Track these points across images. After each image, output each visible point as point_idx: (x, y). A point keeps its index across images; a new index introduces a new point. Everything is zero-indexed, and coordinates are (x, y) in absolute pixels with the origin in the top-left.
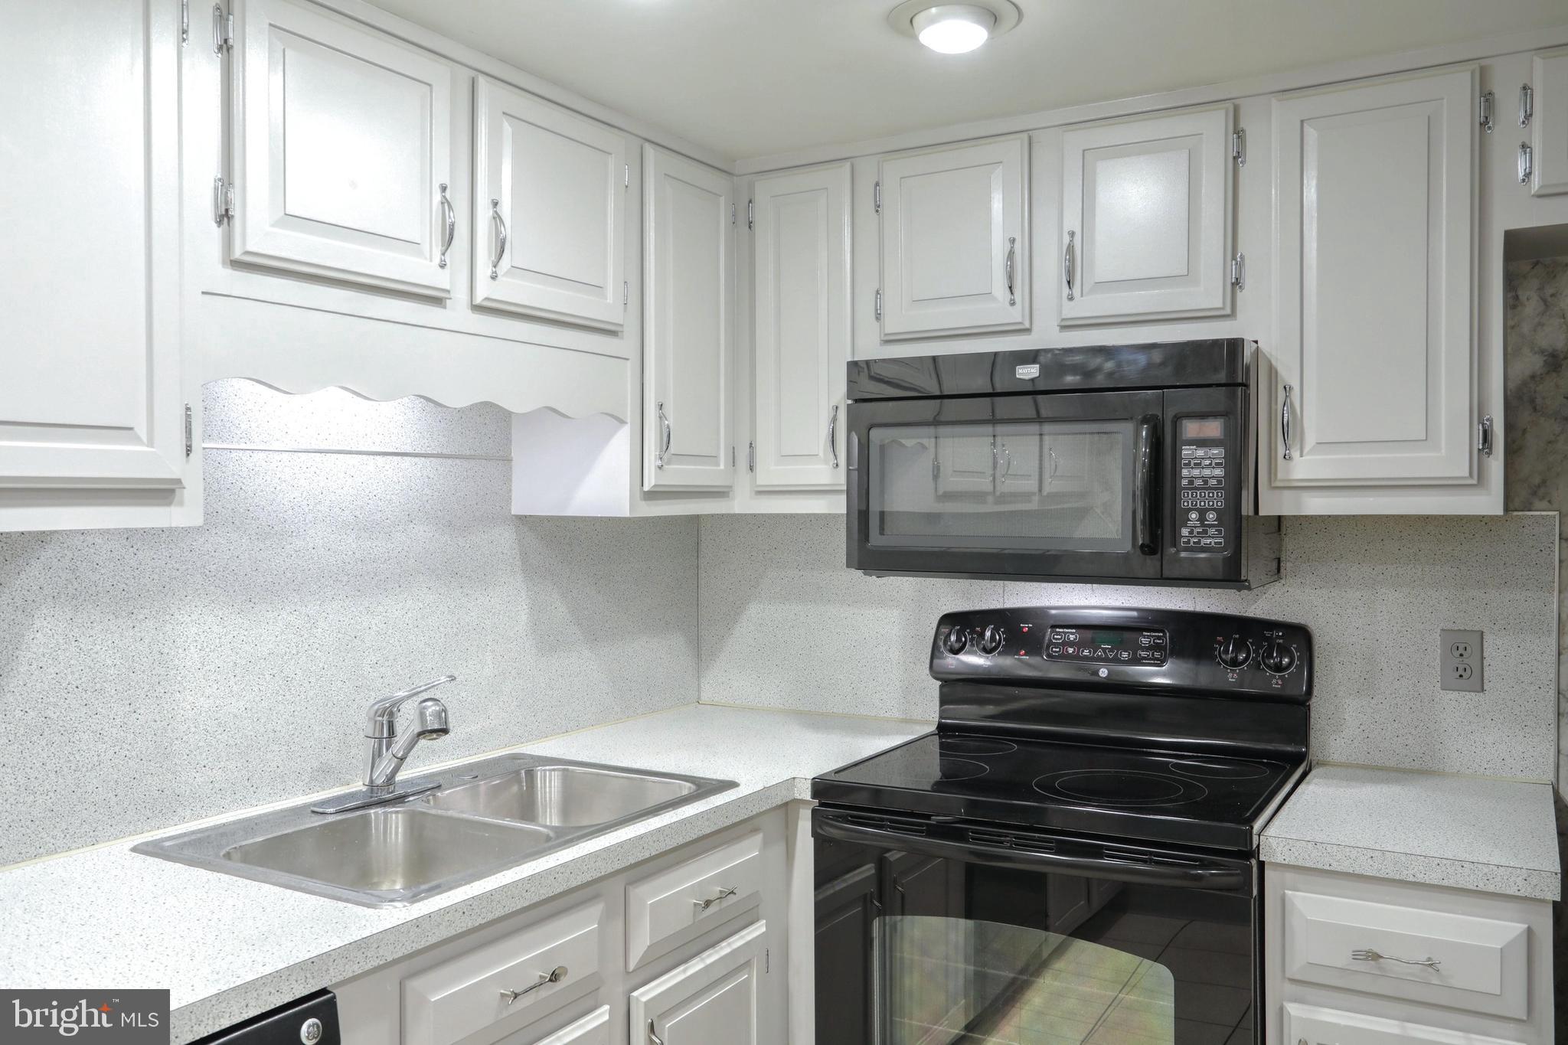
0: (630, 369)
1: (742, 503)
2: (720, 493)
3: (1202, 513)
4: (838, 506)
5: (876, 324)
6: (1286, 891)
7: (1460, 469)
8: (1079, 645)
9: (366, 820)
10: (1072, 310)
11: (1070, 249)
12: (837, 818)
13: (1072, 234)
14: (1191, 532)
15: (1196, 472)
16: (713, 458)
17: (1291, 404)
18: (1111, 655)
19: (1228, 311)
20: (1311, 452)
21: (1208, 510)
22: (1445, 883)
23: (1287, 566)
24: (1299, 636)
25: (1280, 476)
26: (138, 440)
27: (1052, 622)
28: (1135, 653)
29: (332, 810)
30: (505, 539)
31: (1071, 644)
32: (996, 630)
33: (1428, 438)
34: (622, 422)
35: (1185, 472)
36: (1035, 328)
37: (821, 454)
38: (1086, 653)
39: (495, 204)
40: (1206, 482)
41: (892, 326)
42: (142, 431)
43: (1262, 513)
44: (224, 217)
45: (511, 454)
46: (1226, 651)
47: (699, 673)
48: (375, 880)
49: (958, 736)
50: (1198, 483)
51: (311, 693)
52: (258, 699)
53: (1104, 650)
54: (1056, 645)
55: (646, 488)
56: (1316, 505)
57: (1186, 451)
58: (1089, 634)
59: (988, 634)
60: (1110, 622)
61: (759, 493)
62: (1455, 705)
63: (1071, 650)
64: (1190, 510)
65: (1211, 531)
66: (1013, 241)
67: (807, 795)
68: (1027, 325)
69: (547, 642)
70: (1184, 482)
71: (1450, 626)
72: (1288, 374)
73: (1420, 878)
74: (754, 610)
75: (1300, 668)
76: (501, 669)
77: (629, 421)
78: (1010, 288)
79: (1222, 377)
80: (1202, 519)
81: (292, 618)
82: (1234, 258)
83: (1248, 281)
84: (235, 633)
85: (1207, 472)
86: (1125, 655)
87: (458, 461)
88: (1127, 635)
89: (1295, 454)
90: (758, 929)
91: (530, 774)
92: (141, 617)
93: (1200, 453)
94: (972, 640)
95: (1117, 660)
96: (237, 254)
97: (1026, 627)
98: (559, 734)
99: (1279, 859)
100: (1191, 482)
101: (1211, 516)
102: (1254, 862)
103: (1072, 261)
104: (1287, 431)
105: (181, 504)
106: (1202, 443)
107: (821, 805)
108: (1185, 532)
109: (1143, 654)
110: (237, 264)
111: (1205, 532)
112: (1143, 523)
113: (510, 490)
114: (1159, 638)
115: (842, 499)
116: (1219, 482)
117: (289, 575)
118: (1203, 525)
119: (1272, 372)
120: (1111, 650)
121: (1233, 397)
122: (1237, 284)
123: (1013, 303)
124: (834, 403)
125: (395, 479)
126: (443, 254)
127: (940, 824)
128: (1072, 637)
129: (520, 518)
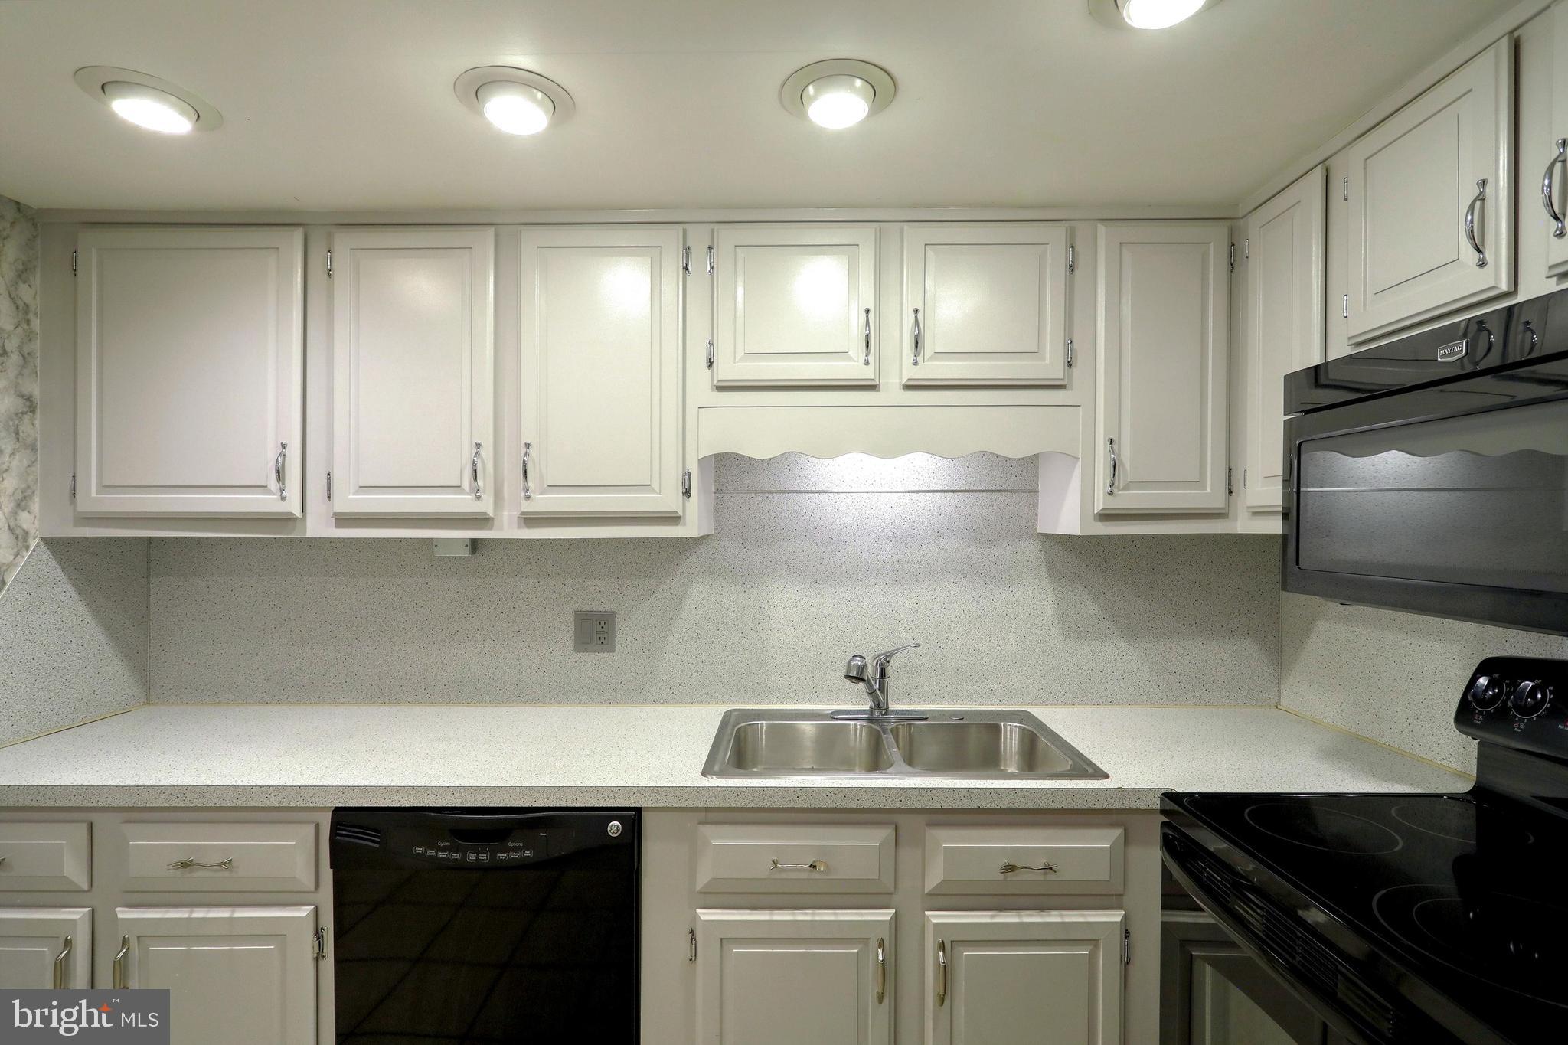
16: (1196, 483)
26: (654, 492)
30: (1032, 551)
32: (1540, 687)
39: (916, 311)
42: (655, 485)
44: (710, 363)
45: (1038, 488)
47: (1279, 680)
51: (859, 643)
52: (821, 641)
55: (1096, 511)
69: (1073, 631)
74: (1322, 628)
76: (1024, 647)
81: (845, 595)
84: (806, 601)
87: (984, 494)
94: (1509, 694)
96: (717, 382)
98: (1088, 704)
110: (720, 388)
113: (1036, 515)
117: (843, 568)
125: (927, 508)
126: (867, 356)
129: (1046, 535)
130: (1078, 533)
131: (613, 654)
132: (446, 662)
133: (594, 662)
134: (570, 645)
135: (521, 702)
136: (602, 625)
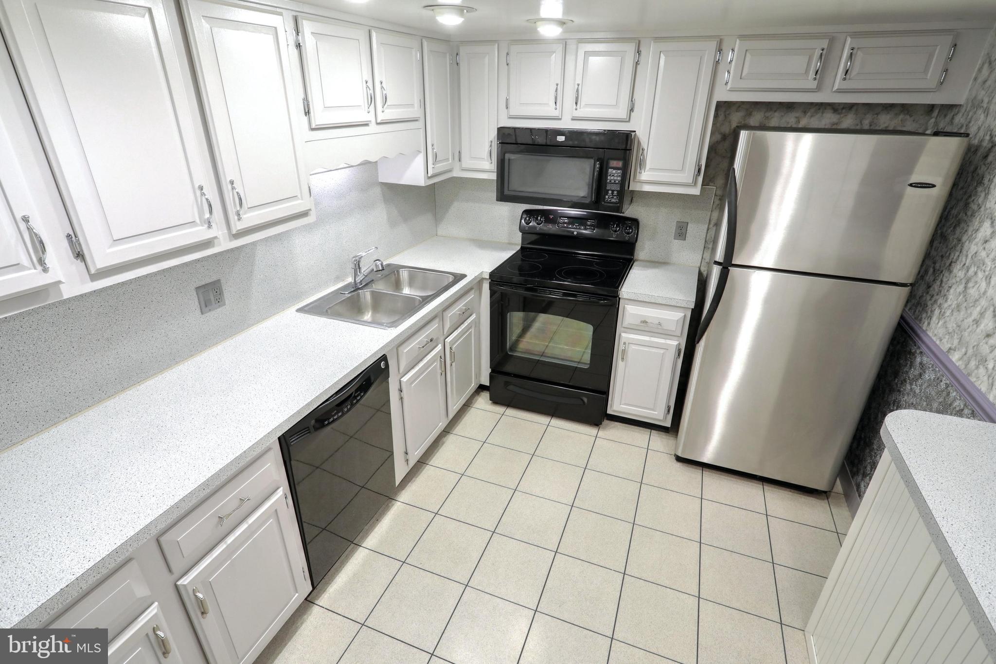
0: (422, 131)
1: (457, 173)
2: (450, 171)
3: (613, 191)
4: (493, 176)
5: (506, 110)
6: (626, 306)
7: (690, 180)
8: (568, 223)
9: (358, 295)
10: (578, 114)
11: (577, 91)
12: (497, 284)
13: (578, 85)
14: (609, 197)
15: (612, 178)
16: (448, 159)
17: (644, 155)
18: (578, 227)
19: (628, 120)
20: (647, 171)
21: (614, 190)
22: (667, 304)
23: (634, 199)
24: (635, 222)
25: (637, 178)
26: (298, 200)
27: (560, 216)
28: (585, 227)
29: (347, 293)
31: (565, 223)
32: (541, 217)
33: (683, 169)
34: (420, 152)
35: (609, 178)
36: (563, 119)
37: (486, 158)
38: (570, 226)
39: (381, 83)
40: (615, 182)
41: (513, 112)
42: (299, 196)
43: (630, 189)
44: (307, 113)
46: (614, 227)
47: (436, 226)
48: (363, 311)
49: (529, 251)
50: (613, 181)
53: (576, 226)
54: (561, 223)
55: (429, 175)
56: (647, 188)
57: (610, 170)
58: (571, 220)
59: (539, 218)
60: (579, 216)
61: (462, 170)
62: (677, 243)
63: (565, 225)
64: (609, 190)
65: (615, 197)
66: (557, 85)
67: (488, 277)
68: (560, 118)
69: (393, 224)
70: (608, 181)
71: (679, 220)
72: (644, 145)
73: (660, 302)
74: (456, 204)
75: (634, 233)
77: (422, 151)
78: (556, 103)
79: (623, 147)
80: (612, 193)
82: (632, 101)
83: (635, 109)
85: (616, 178)
86: (582, 227)
88: (584, 221)
89: (643, 171)
90: (473, 317)
91: (398, 272)
92: (283, 240)
93: (614, 171)
94: (533, 220)
95: (580, 229)
96: (313, 126)
97: (551, 217)
99: (625, 297)
100: (610, 181)
101: (615, 192)
102: (618, 298)
103: (578, 94)
104: (642, 164)
105: (310, 215)
106: (614, 168)
107: (492, 281)
108: (607, 197)
109: (588, 227)
110: (313, 129)
111: (613, 197)
112: (595, 190)
113: (378, 174)
114: (593, 222)
115: (495, 174)
116: (619, 182)
118: (612, 195)
119: (639, 143)
120: (578, 226)
121: (625, 153)
122: (632, 110)
123: (556, 109)
124: (490, 140)
126: (369, 108)
127: (530, 287)
128: (566, 221)
129: (381, 183)
130: (424, 185)
131: (226, 306)
132: (110, 362)
133: (216, 315)
134: (198, 312)
135: (177, 363)
136: (216, 290)
